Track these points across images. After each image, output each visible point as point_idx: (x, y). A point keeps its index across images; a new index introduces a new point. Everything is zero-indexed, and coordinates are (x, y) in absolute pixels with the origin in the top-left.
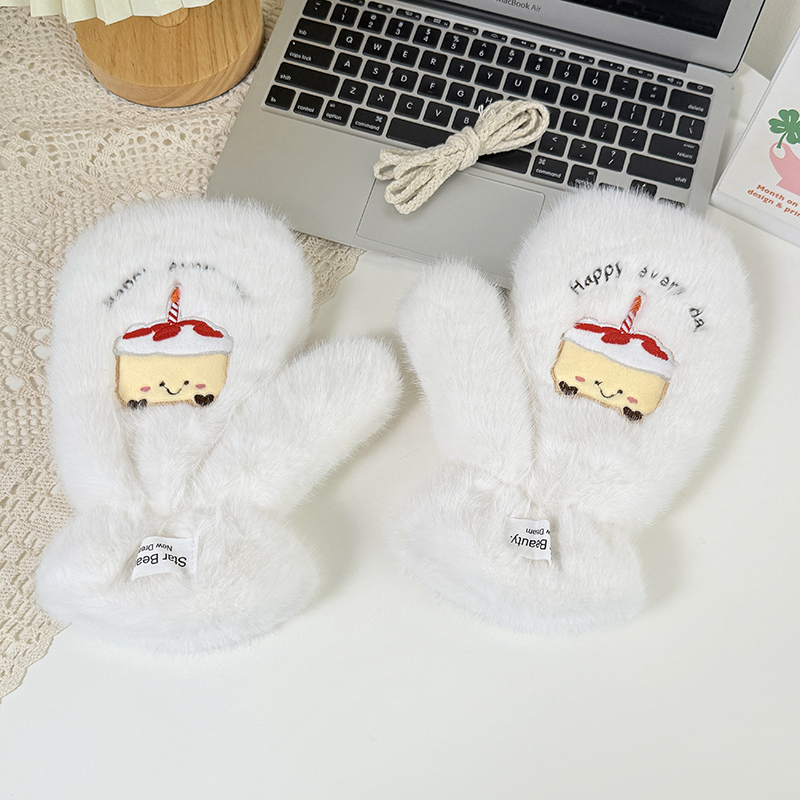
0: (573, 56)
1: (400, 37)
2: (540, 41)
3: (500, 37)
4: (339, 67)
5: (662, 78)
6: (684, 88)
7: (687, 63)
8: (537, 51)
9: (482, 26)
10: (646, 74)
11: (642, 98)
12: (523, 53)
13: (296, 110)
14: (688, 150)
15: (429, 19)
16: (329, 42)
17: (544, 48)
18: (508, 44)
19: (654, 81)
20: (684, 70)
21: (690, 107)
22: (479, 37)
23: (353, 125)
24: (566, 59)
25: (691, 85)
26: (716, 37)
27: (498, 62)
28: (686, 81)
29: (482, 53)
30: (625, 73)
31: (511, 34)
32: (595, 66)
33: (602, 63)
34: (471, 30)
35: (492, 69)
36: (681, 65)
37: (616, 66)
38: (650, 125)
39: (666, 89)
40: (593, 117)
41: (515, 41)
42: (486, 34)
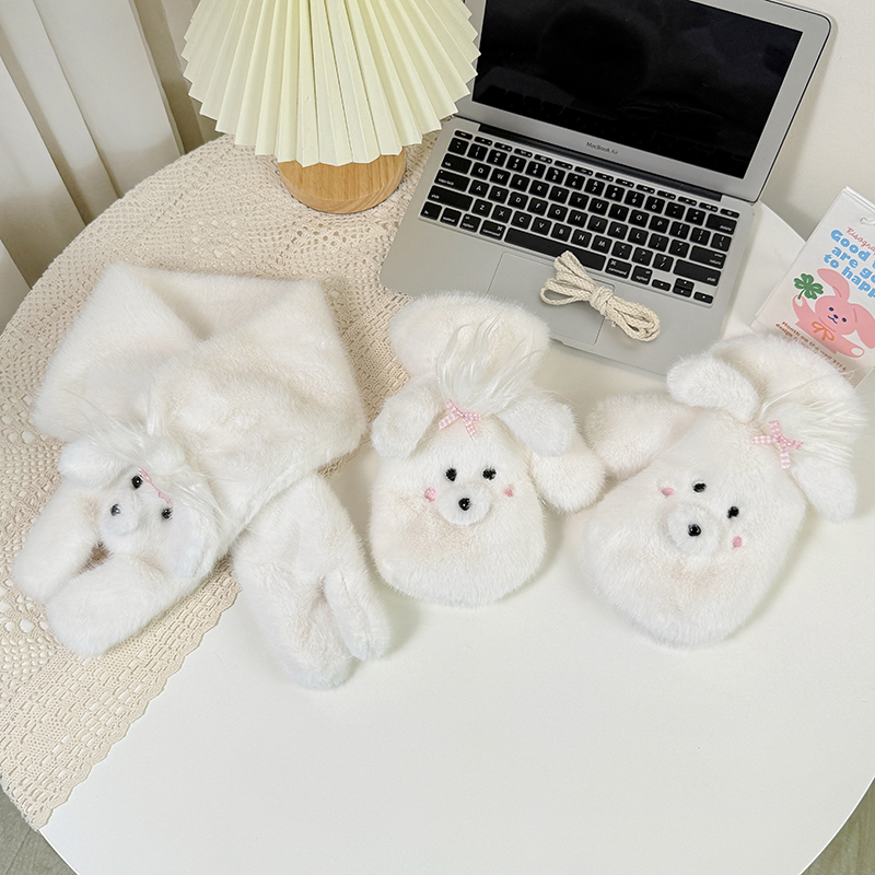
0: (640, 187)
1: (517, 169)
2: (616, 175)
3: (588, 172)
4: (472, 191)
5: (702, 205)
6: (718, 213)
7: (721, 194)
8: (613, 183)
9: (575, 164)
10: (691, 202)
11: (687, 220)
12: (604, 184)
13: (442, 220)
14: (717, 259)
15: (538, 157)
16: (466, 172)
17: (619, 181)
18: (593, 177)
19: (697, 207)
20: (719, 200)
21: (722, 227)
22: (573, 171)
23: (481, 232)
24: (634, 189)
25: (724, 211)
26: (742, 177)
27: (586, 190)
28: (720, 208)
29: (574, 184)
30: (676, 201)
31: (596, 170)
32: (655, 195)
33: (660, 193)
34: (567, 166)
35: (581, 195)
36: (717, 196)
37: (670, 196)
38: (691, 239)
39: (705, 213)
40: (651, 232)
41: (598, 175)
42: (578, 169)
